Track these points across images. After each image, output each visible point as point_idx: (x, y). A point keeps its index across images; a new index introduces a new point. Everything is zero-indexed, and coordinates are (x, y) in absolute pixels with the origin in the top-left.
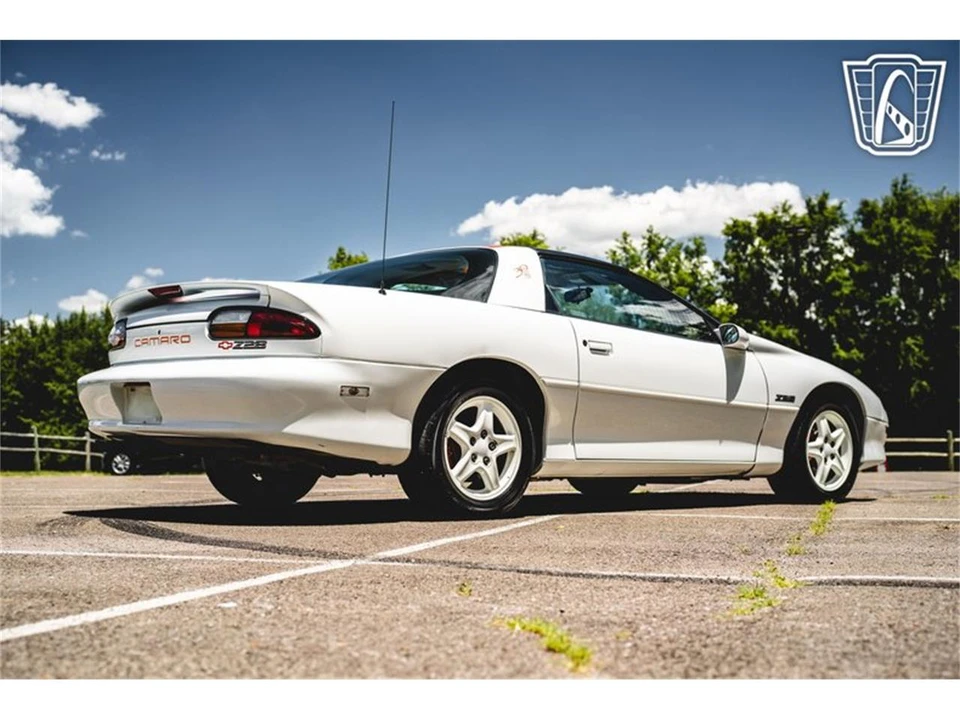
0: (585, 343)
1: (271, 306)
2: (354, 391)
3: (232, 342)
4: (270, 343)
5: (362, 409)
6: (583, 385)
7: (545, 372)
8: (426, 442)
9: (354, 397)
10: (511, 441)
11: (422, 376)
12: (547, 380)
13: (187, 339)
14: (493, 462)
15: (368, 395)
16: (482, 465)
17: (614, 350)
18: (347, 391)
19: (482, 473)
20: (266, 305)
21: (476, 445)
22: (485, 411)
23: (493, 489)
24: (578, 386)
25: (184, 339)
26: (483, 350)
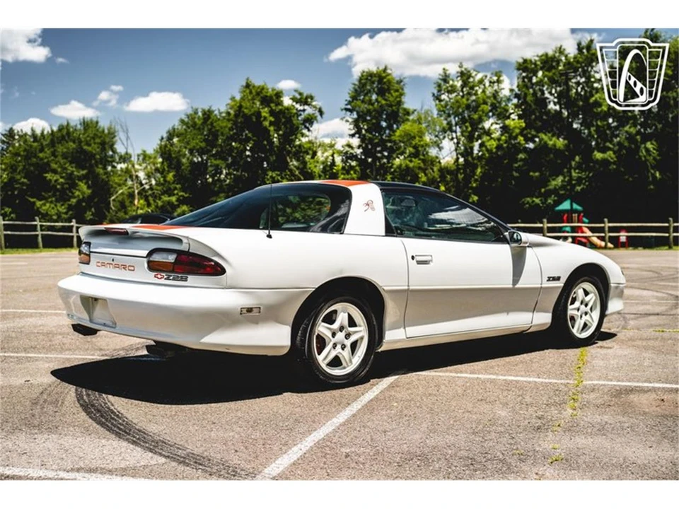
0: (413, 258)
1: (190, 251)
2: (250, 310)
3: (164, 274)
4: (190, 278)
5: (256, 321)
6: (411, 288)
7: (384, 283)
8: (301, 340)
9: (250, 315)
10: (360, 331)
11: (298, 295)
12: (385, 288)
13: (132, 268)
14: (348, 348)
15: (260, 312)
16: (340, 350)
17: (434, 260)
18: (245, 311)
19: (340, 356)
20: (187, 250)
21: (336, 337)
22: (342, 313)
23: (348, 366)
24: (408, 289)
25: (130, 268)
26: (341, 272)
